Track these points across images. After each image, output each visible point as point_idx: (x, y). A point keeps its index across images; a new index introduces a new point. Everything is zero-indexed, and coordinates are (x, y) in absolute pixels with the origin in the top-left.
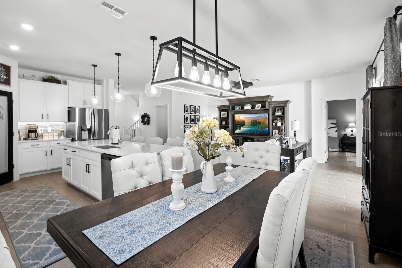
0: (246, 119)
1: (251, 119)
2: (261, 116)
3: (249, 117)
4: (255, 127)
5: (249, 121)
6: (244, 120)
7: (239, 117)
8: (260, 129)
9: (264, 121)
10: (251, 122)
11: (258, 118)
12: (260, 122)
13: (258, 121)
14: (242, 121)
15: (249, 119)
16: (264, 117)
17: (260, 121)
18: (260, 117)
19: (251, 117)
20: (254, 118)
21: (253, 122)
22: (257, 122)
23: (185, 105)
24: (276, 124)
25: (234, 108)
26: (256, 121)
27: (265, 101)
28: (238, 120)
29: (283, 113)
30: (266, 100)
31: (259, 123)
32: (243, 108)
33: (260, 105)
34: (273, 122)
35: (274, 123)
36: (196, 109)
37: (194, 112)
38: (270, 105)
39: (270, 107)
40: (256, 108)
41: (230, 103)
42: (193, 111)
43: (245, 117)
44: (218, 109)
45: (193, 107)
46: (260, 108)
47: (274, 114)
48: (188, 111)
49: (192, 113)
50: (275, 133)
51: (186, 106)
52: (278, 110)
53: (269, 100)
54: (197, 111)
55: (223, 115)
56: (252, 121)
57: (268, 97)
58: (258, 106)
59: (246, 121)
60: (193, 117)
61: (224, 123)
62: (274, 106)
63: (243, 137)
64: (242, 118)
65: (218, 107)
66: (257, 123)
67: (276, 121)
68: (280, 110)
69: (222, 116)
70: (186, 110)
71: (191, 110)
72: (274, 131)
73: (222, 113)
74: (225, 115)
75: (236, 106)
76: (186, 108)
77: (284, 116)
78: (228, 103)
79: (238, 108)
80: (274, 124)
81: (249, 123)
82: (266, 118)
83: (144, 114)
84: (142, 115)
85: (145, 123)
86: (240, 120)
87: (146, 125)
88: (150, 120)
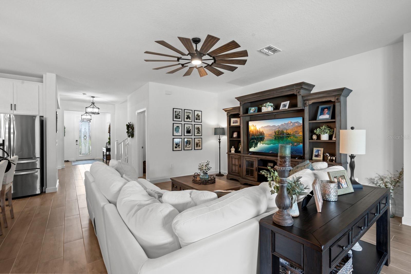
0: (266, 129)
1: (274, 128)
2: (291, 122)
5: (270, 133)
6: (262, 131)
7: (255, 125)
9: (296, 132)
10: (274, 134)
11: (285, 127)
12: (288, 134)
13: (285, 131)
14: (260, 132)
15: (270, 129)
16: (297, 124)
18: (289, 125)
19: (274, 126)
20: (279, 128)
21: (277, 133)
22: (283, 134)
23: (173, 109)
24: (319, 137)
25: (246, 111)
26: (282, 133)
27: (295, 93)
28: (253, 132)
29: (333, 116)
30: (298, 91)
31: (288, 135)
32: (260, 110)
34: (312, 132)
35: (315, 134)
36: (196, 114)
37: (191, 118)
38: (305, 102)
39: (304, 104)
40: (281, 108)
41: (240, 104)
42: (188, 117)
43: (264, 126)
44: (226, 113)
45: (190, 113)
46: (287, 108)
47: (314, 117)
48: (180, 118)
49: (188, 120)
50: (317, 154)
51: (175, 110)
52: (323, 110)
53: (303, 92)
54: (198, 117)
55: (234, 123)
56: (275, 133)
57: (301, 85)
58: (285, 105)
59: (267, 132)
60: (189, 127)
61: (235, 135)
62: (313, 103)
63: (259, 159)
64: (260, 128)
65: (226, 111)
66: (285, 135)
67: (318, 131)
68: (326, 110)
69: (232, 124)
70: (177, 116)
71: (186, 117)
72: (315, 149)
73: (232, 120)
74: (236, 122)
75: (249, 108)
76: (176, 114)
77: (334, 120)
78: (238, 104)
79: (252, 110)
80: (315, 137)
81: (270, 135)
82: (300, 126)
83: (129, 123)
84: (127, 125)
85: (129, 135)
86: (256, 131)
87: (130, 137)
88: (134, 132)
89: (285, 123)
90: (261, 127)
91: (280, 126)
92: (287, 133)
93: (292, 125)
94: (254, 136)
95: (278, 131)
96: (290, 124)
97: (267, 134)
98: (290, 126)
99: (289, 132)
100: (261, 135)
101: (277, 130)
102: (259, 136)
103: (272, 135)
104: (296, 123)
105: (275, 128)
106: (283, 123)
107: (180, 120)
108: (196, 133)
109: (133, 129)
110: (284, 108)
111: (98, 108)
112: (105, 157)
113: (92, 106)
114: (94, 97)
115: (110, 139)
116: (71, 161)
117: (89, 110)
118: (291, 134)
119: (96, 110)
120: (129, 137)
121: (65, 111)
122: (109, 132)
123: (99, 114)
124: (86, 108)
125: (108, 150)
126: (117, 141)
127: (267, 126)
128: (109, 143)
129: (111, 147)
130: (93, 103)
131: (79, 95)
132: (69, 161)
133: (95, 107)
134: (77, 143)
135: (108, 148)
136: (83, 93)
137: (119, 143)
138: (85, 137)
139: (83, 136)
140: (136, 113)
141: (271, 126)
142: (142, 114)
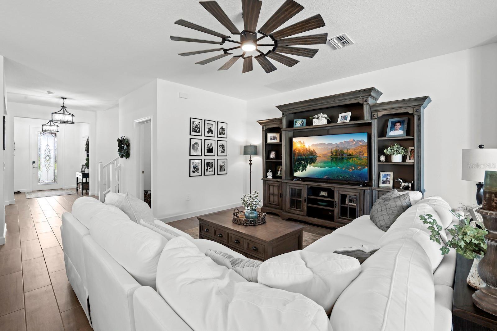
0: (319, 148)
2: (354, 140)
3: (325, 144)
4: (340, 164)
5: (325, 152)
6: (314, 150)
7: (302, 142)
8: (351, 170)
9: (360, 152)
10: (331, 154)
11: (346, 145)
12: (350, 155)
13: (345, 151)
14: (309, 152)
15: (324, 148)
16: (361, 143)
17: (350, 152)
19: (331, 144)
20: (338, 146)
21: (334, 153)
22: (343, 155)
23: (191, 118)
24: (388, 158)
25: (290, 124)
26: (342, 153)
27: (361, 102)
28: (299, 150)
29: (409, 131)
30: (365, 99)
31: (350, 157)
32: (309, 123)
33: (349, 114)
34: (381, 152)
35: (384, 154)
36: (220, 127)
38: (373, 113)
39: (372, 116)
40: (340, 120)
41: (283, 114)
42: (210, 131)
43: (315, 143)
44: (261, 126)
45: (213, 124)
46: (348, 120)
47: (382, 133)
48: (199, 132)
49: (210, 134)
50: (385, 179)
51: (192, 120)
52: (394, 124)
53: (371, 101)
54: (222, 131)
55: (271, 139)
56: (332, 152)
57: (369, 91)
58: (345, 117)
59: (319, 151)
60: (211, 144)
61: (273, 155)
62: (384, 115)
63: (309, 186)
64: (310, 145)
65: (261, 124)
66: (345, 156)
67: (388, 151)
68: (398, 124)
69: (269, 141)
70: (194, 129)
71: (207, 130)
72: (382, 174)
73: (270, 135)
74: (275, 138)
75: (295, 120)
76: (195, 125)
77: (412, 137)
78: (278, 114)
79: (299, 123)
80: (383, 158)
81: (324, 156)
82: (365, 146)
83: (122, 137)
84: (118, 140)
85: (122, 154)
86: (304, 149)
87: (124, 157)
88: (130, 150)
89: (345, 141)
90: (312, 144)
91: (339, 144)
92: (348, 154)
93: (354, 144)
94: (301, 156)
95: (336, 151)
96: (352, 142)
97: (320, 155)
98: (352, 145)
99: (350, 153)
100: (311, 155)
101: (335, 149)
102: (308, 155)
103: (327, 155)
104: (360, 141)
105: (331, 147)
106: (343, 141)
107: (200, 134)
108: (220, 152)
109: (128, 146)
110: (344, 121)
111: (72, 115)
112: (80, 186)
113: (62, 112)
114: (66, 99)
115: (88, 160)
116: (24, 193)
117: (57, 117)
118: (354, 155)
119: (68, 118)
120: (122, 157)
121: (14, 117)
122: (87, 150)
123: (73, 123)
124: (52, 113)
125: (86, 175)
126: (100, 162)
127: (321, 143)
128: (87, 165)
129: (90, 171)
130: (64, 107)
131: (41, 95)
132: (21, 193)
133: (66, 113)
134: (34, 166)
135: (85, 172)
136: (48, 92)
137: (104, 166)
138: (48, 158)
139: (44, 156)
140: (134, 124)
141: (326, 143)
142: (143, 125)
